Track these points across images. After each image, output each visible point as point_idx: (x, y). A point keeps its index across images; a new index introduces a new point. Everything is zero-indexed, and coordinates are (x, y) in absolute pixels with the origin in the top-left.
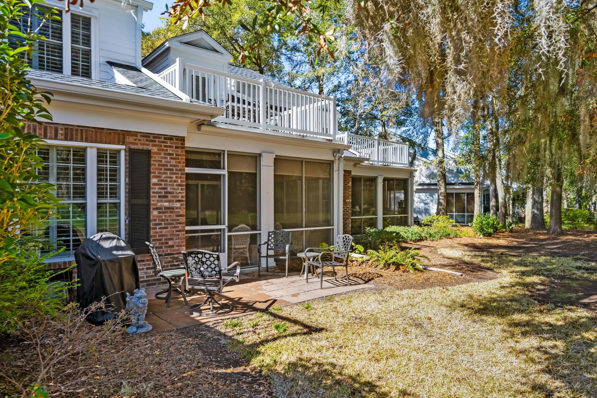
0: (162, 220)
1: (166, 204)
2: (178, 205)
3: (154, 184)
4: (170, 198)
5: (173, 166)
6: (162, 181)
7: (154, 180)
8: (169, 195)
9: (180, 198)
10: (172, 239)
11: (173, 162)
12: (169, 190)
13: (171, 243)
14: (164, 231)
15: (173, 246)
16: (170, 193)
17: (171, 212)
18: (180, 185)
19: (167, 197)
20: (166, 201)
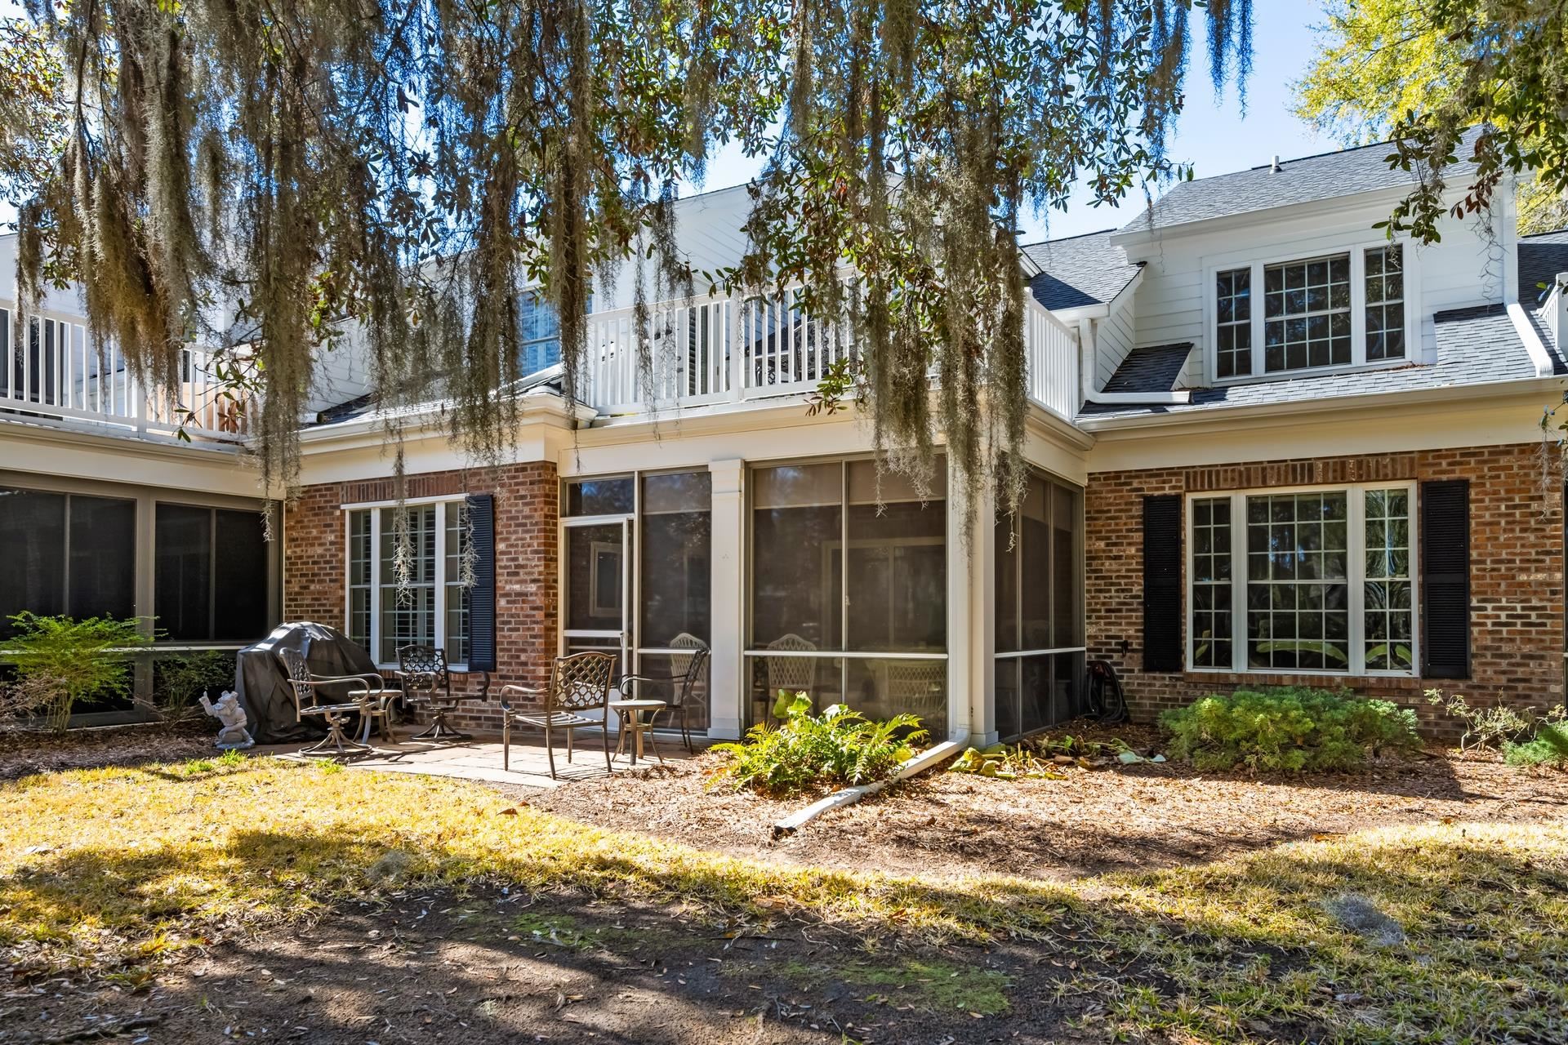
0: (512, 616)
1: (517, 587)
2: (533, 588)
3: (502, 553)
4: (522, 576)
5: (526, 517)
6: (512, 546)
7: (501, 546)
8: (521, 571)
9: (536, 576)
10: (524, 651)
11: (527, 511)
12: (521, 562)
13: (523, 657)
14: (514, 634)
15: (525, 664)
16: (522, 567)
17: (524, 602)
18: (536, 552)
19: (517, 574)
20: (518, 582)
